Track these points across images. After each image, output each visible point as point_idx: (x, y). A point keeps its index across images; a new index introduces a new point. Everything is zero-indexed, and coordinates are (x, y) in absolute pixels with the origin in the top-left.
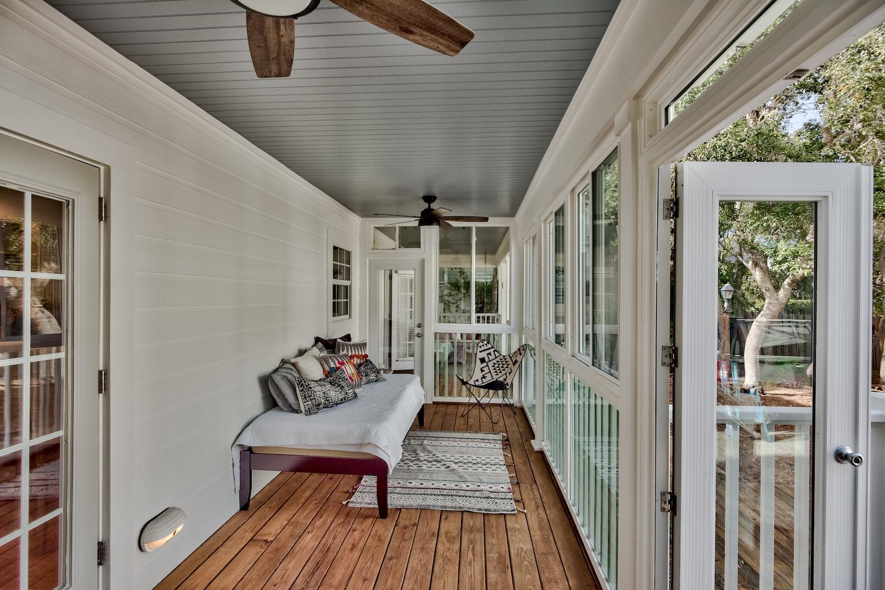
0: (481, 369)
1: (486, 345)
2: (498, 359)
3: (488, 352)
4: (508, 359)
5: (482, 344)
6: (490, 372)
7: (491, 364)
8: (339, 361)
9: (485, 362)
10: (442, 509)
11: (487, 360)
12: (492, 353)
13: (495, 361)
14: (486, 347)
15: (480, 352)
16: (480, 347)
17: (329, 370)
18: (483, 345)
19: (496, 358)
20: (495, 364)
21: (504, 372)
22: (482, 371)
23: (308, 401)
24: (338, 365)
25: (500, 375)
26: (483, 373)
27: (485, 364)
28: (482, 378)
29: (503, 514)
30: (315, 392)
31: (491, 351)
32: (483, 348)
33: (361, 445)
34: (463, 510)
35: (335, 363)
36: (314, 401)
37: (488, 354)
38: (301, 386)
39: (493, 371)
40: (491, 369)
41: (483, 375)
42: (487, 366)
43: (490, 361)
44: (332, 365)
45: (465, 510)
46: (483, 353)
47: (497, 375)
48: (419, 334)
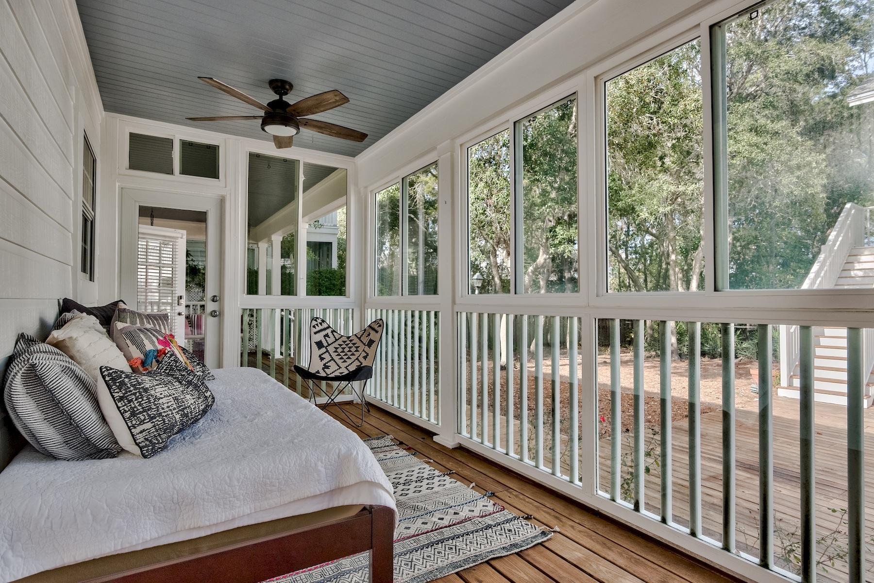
0: (320, 356)
1: (321, 324)
2: (340, 342)
3: (324, 333)
4: (356, 340)
5: (316, 323)
6: (333, 359)
7: (331, 349)
8: (158, 339)
9: (324, 347)
10: (457, 570)
11: (325, 344)
12: (330, 335)
13: (336, 345)
14: (320, 327)
15: (315, 333)
16: (314, 327)
17: (142, 356)
18: (317, 325)
19: (336, 340)
20: (336, 348)
21: (353, 358)
22: (322, 359)
23: (142, 422)
24: (160, 347)
25: (349, 361)
26: (324, 361)
27: (324, 350)
28: (323, 369)
29: (538, 544)
30: (157, 399)
31: (329, 331)
32: (318, 329)
33: (338, 490)
34: (488, 559)
35: (152, 343)
36: (158, 420)
37: (325, 336)
38: (120, 388)
39: (337, 358)
40: (334, 355)
41: (324, 365)
42: (327, 351)
43: (329, 345)
44: (149, 347)
45: (490, 557)
46: (317, 335)
47: (345, 361)
48: (215, 311)
